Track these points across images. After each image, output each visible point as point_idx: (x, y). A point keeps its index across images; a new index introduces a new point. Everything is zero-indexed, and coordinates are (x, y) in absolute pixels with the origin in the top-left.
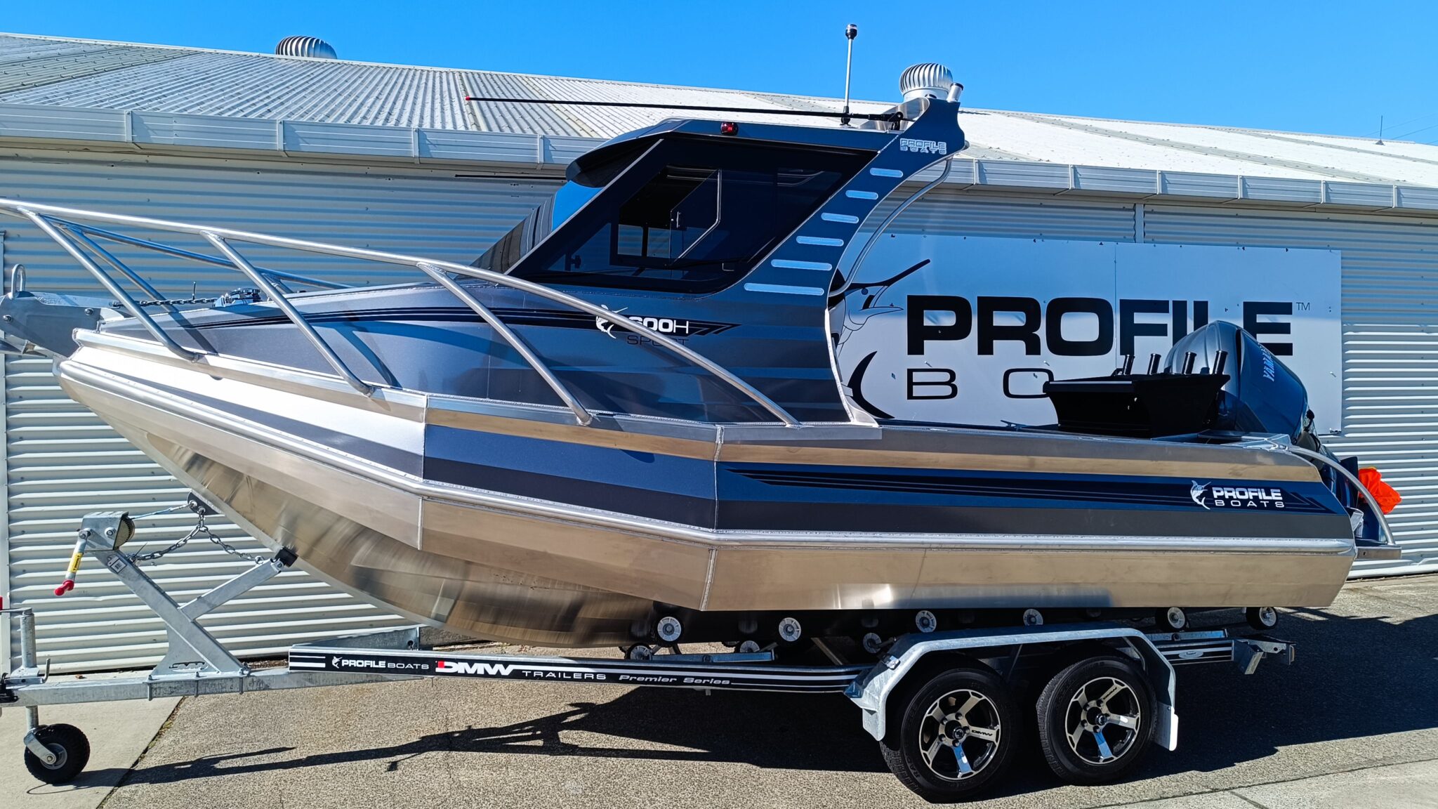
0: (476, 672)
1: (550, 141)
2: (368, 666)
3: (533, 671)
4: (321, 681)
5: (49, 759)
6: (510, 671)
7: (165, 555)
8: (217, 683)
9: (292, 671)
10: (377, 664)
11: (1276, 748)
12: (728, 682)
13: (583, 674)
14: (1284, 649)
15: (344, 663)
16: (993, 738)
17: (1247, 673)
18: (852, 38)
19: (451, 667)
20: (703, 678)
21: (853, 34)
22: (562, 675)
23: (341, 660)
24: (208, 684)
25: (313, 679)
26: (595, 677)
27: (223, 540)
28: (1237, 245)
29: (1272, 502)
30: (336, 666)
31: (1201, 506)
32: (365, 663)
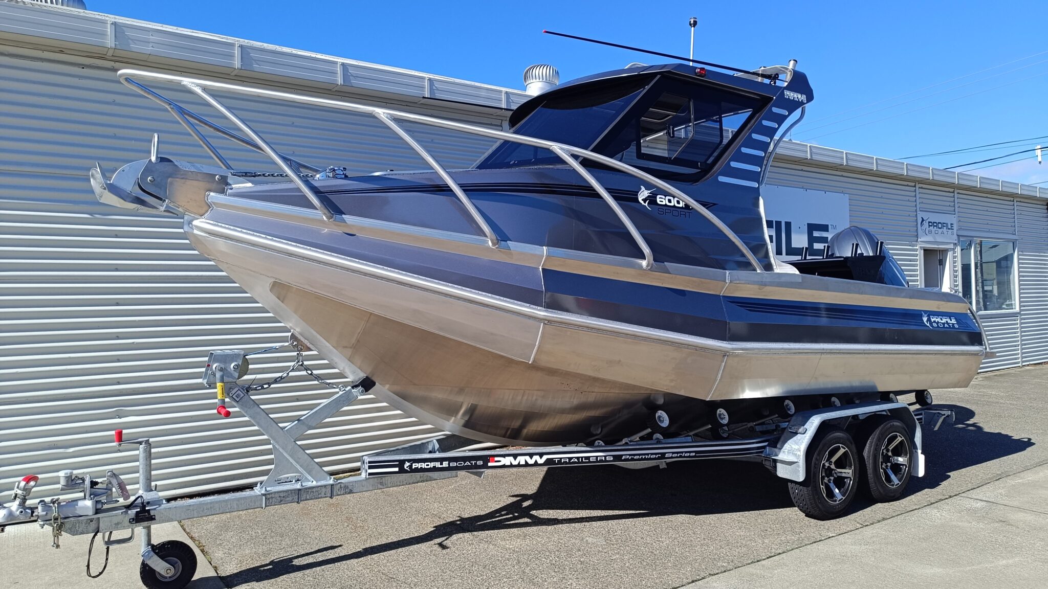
0: (519, 463)
1: (433, 83)
2: (434, 467)
3: (561, 458)
4: (389, 484)
5: (169, 571)
6: (545, 460)
7: (272, 386)
8: (314, 490)
9: (370, 477)
10: (441, 464)
11: (948, 474)
12: (694, 454)
13: (597, 457)
14: (950, 414)
15: (415, 466)
16: (850, 475)
17: (935, 429)
18: (694, 26)
19: (500, 461)
20: (677, 453)
21: (695, 23)
22: (582, 460)
23: (412, 464)
24: (308, 492)
25: (384, 482)
26: (605, 458)
27: (315, 372)
28: (803, 188)
29: (953, 324)
30: (408, 469)
31: (928, 326)
32: (431, 465)
